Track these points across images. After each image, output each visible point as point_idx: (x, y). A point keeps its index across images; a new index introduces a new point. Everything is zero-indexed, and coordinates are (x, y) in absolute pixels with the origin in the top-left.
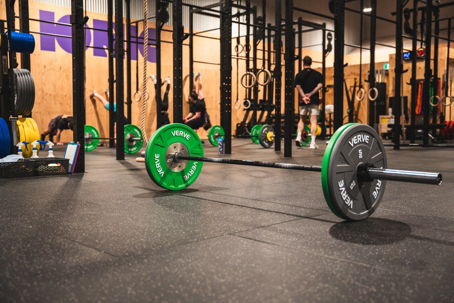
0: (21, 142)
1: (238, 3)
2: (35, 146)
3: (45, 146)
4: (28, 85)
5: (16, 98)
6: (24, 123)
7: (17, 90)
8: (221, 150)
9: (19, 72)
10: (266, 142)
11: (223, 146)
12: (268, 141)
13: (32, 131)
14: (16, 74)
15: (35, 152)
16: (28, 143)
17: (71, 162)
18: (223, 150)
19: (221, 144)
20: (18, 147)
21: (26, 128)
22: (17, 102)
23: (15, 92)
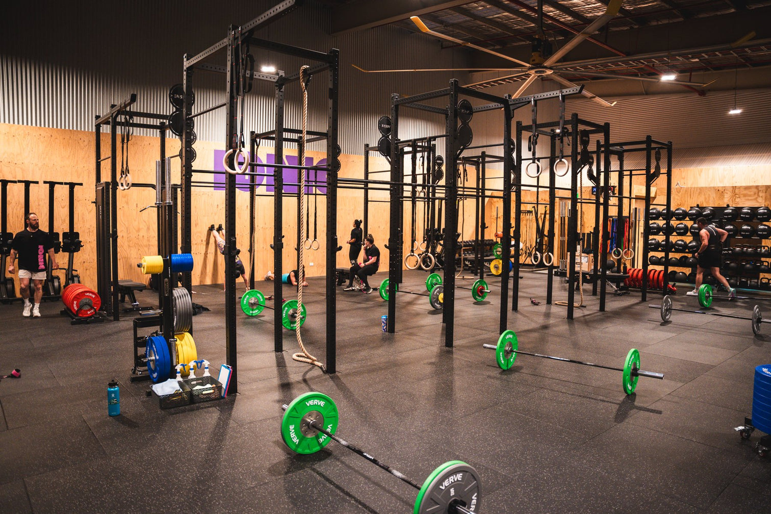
0: (180, 364)
1: (422, 144)
2: (192, 367)
3: (201, 365)
4: (186, 307)
5: (175, 319)
6: (183, 342)
7: (176, 312)
8: (385, 327)
9: (178, 295)
10: (438, 304)
11: (387, 324)
12: (440, 302)
13: (189, 349)
14: (175, 298)
15: (192, 372)
16: (186, 365)
17: (224, 386)
18: (386, 328)
19: (385, 322)
20: (176, 369)
21: (185, 347)
22: (176, 323)
23: (175, 314)
